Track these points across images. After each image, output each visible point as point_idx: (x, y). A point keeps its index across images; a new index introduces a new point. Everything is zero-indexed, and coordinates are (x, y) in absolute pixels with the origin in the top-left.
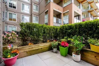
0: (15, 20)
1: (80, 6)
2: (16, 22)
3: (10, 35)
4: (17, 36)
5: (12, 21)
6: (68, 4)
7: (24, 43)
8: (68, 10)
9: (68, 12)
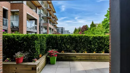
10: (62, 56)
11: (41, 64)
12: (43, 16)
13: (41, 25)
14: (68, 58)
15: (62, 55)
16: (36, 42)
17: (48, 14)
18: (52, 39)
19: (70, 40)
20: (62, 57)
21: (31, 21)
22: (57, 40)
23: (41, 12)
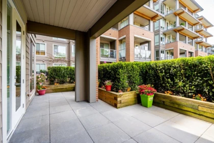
0: (44, 53)
1: (149, 25)
2: (46, 56)
3: (39, 76)
4: (46, 77)
5: (40, 55)
6: (125, 25)
7: (52, 83)
8: (125, 36)
9: (125, 38)
10: (164, 100)
11: (126, 98)
12: (165, 29)
13: (161, 48)
14: (177, 106)
15: (164, 98)
16: (120, 70)
17: (175, 22)
18: (149, 69)
19: (185, 70)
20: (164, 102)
21: (142, 46)
22: (157, 70)
23: (161, 25)
